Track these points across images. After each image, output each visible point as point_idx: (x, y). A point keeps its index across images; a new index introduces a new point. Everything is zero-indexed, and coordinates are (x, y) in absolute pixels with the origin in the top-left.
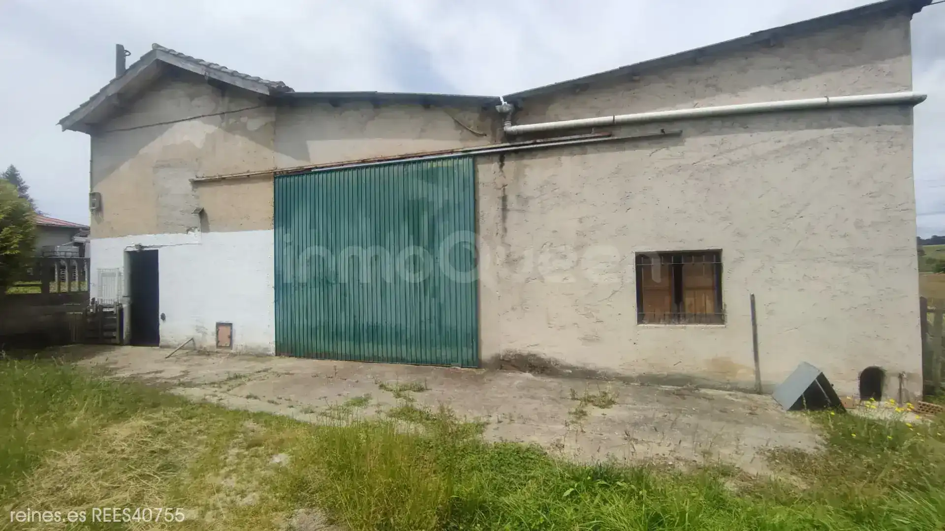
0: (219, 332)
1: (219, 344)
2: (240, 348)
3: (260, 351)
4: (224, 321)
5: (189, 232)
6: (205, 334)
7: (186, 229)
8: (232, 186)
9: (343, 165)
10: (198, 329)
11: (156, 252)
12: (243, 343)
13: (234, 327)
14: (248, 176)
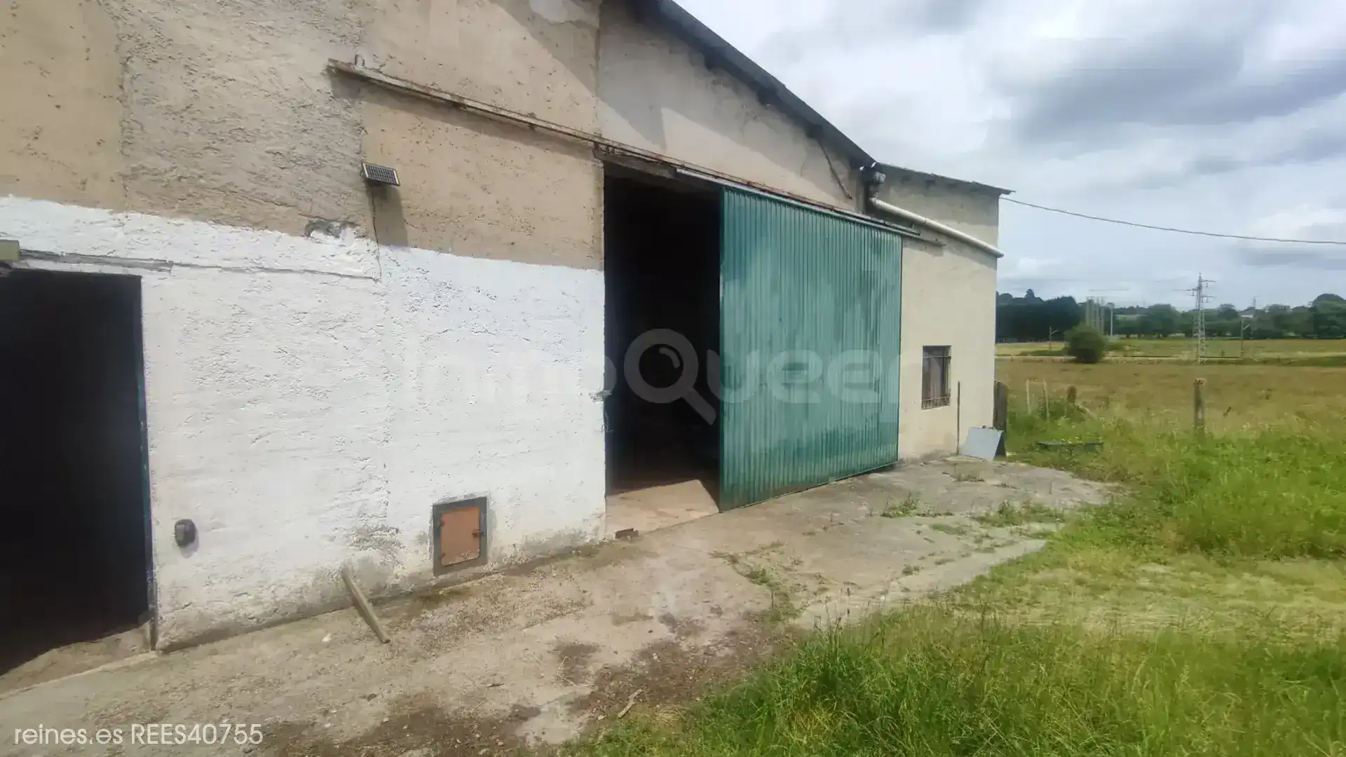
0: (444, 530)
1: (445, 562)
2: (509, 552)
3: (562, 544)
4: (460, 493)
5: (314, 234)
6: (388, 546)
7: (305, 221)
8: (484, 138)
9: (717, 177)
10: (365, 537)
11: (135, 282)
12: (519, 541)
13: (491, 506)
14: (532, 126)
